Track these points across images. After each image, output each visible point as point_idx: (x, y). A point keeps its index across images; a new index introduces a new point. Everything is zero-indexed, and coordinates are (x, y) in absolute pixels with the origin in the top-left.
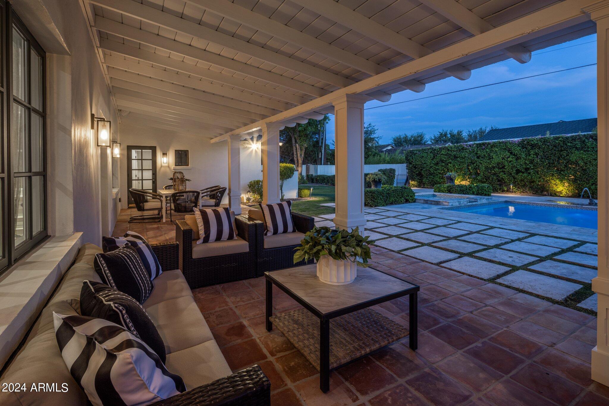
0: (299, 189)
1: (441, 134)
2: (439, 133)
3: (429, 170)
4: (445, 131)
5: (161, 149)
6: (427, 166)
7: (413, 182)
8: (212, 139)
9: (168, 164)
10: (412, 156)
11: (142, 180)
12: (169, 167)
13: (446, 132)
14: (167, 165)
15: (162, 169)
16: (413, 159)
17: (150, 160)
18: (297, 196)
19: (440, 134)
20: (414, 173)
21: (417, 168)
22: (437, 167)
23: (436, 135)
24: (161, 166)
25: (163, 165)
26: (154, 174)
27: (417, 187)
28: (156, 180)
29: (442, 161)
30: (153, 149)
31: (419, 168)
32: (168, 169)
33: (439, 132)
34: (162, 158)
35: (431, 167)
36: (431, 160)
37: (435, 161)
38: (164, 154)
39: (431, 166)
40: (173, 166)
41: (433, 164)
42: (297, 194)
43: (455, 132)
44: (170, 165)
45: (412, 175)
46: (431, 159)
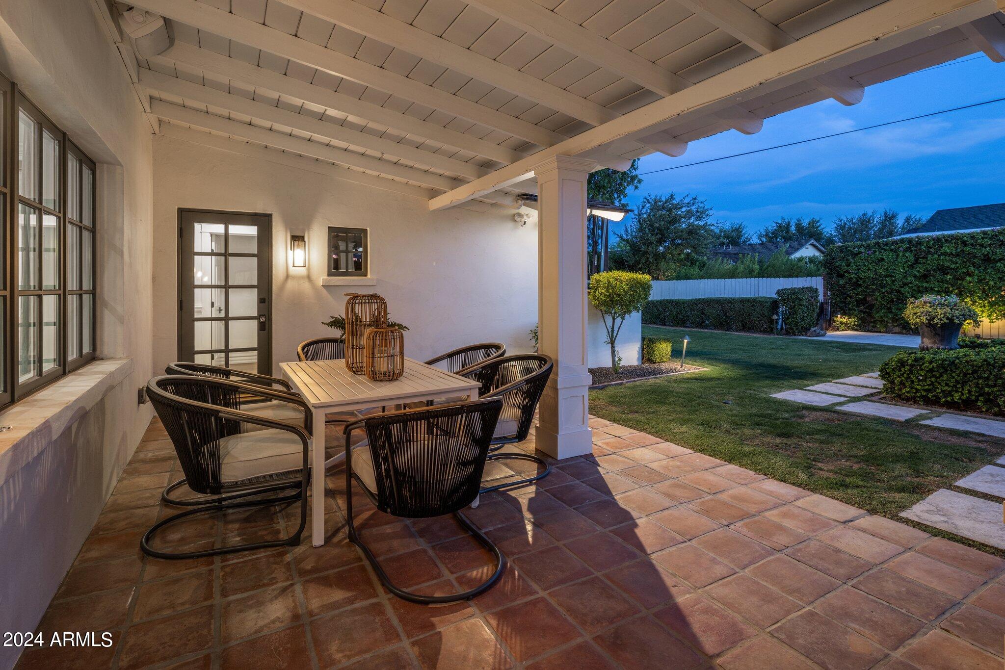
0: (643, 339)
1: (780, 226)
2: (775, 225)
3: (899, 292)
4: (786, 221)
5: (288, 224)
6: (893, 281)
7: (845, 320)
8: (434, 193)
9: (309, 270)
10: (847, 260)
11: (227, 319)
12: (309, 277)
13: (789, 223)
14: (303, 271)
15: (290, 285)
16: (848, 266)
17: (253, 255)
18: (638, 358)
19: (777, 226)
20: (851, 297)
21: (860, 286)
22: (925, 285)
23: (770, 228)
24: (287, 277)
25: (293, 271)
26: (265, 301)
27: (853, 329)
28: (270, 319)
29: (944, 271)
30: (263, 221)
31: (867, 287)
32: (306, 286)
33: (776, 223)
34: (290, 253)
35: (905, 284)
36: (907, 269)
37: (920, 270)
38: (297, 239)
39: (904, 281)
40: (321, 275)
41: (915, 276)
42: (639, 352)
43: (805, 223)
44: (314, 276)
45: (845, 302)
46: (906, 265)
